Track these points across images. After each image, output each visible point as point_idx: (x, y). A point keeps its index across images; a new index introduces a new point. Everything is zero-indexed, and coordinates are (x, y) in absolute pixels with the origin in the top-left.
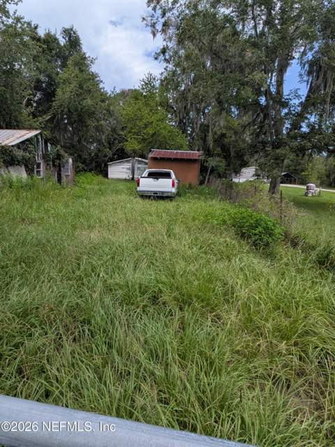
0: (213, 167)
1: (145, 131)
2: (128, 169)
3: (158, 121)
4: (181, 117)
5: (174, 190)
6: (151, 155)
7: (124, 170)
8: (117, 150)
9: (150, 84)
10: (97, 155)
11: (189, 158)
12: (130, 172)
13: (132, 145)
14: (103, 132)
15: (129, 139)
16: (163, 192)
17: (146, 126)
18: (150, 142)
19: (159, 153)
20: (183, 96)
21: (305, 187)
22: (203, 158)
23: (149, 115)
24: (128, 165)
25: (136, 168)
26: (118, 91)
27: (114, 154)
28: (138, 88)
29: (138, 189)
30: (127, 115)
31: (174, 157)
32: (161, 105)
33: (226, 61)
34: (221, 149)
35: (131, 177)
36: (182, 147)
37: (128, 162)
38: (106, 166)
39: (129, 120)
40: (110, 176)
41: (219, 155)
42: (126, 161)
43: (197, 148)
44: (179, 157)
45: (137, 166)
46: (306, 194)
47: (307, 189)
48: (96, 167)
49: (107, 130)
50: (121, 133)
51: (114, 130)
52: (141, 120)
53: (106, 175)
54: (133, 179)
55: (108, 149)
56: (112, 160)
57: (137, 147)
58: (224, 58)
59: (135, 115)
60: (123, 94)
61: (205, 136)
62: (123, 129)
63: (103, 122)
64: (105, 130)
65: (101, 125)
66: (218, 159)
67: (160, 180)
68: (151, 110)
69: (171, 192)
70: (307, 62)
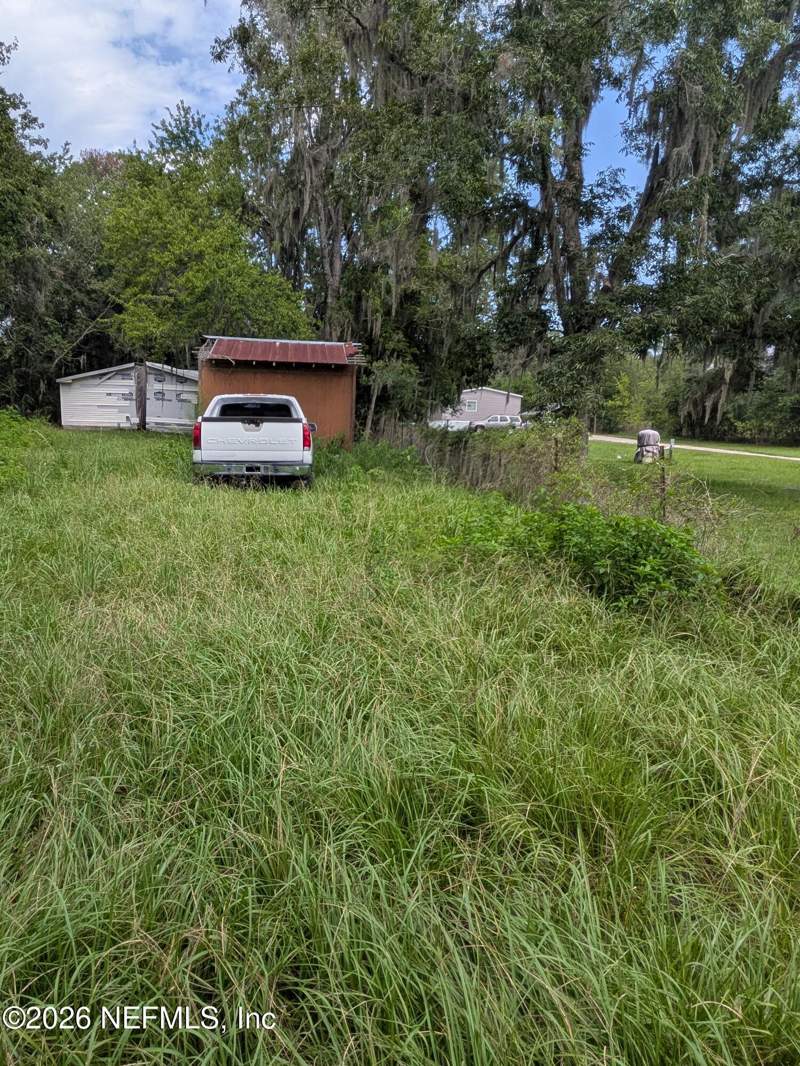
0: (385, 387)
1: (181, 280)
2: (126, 397)
3: (217, 250)
4: (286, 241)
5: (308, 456)
6: (204, 354)
7: (112, 401)
8: (86, 341)
9: (187, 140)
10: (19, 354)
11: (320, 360)
12: (132, 405)
13: (138, 322)
14: (38, 282)
15: (129, 305)
16: (275, 464)
17: (182, 265)
18: (198, 315)
19: (231, 346)
20: (291, 179)
21: (635, 442)
22: (360, 360)
23: (189, 231)
24: (128, 385)
25: (150, 395)
26: (78, 158)
27: (77, 352)
28: (146, 149)
29: (198, 455)
30: (118, 228)
31: (278, 359)
32: (222, 203)
33: (425, 79)
34: (406, 336)
35: (136, 420)
36: (295, 329)
37: (124, 374)
38: (54, 389)
39: (124, 246)
40: (67, 419)
41: (400, 355)
42: (117, 373)
43: (336, 333)
44: (291, 358)
45: (153, 386)
46: (638, 458)
47: (641, 445)
48: (22, 391)
49: (52, 274)
50: (96, 285)
51: (72, 276)
52: (164, 246)
53: (56, 418)
54: (143, 425)
55: (58, 337)
56: (71, 368)
57: (158, 328)
58: (418, 70)
59: (145, 232)
60: (94, 165)
61: (359, 299)
62: (102, 272)
63: (36, 250)
64: (42, 274)
65: (32, 260)
66: (397, 364)
67: (266, 426)
68: (194, 218)
69: (301, 463)
70: (645, 96)
